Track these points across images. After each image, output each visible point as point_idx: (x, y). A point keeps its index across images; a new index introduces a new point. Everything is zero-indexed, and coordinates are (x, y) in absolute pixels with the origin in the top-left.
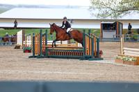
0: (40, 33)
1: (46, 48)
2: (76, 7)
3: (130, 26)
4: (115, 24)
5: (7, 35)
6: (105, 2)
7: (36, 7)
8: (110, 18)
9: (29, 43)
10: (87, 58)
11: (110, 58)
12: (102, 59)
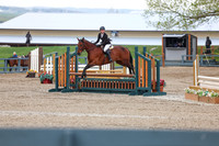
0: (67, 53)
1: (77, 76)
2: (123, 11)
3: (209, 42)
4: (185, 38)
5: (15, 56)
6: (169, 4)
7: (61, 11)
8: (177, 29)
9: (49, 68)
10: (141, 92)
11: (177, 92)
12: (165, 94)
